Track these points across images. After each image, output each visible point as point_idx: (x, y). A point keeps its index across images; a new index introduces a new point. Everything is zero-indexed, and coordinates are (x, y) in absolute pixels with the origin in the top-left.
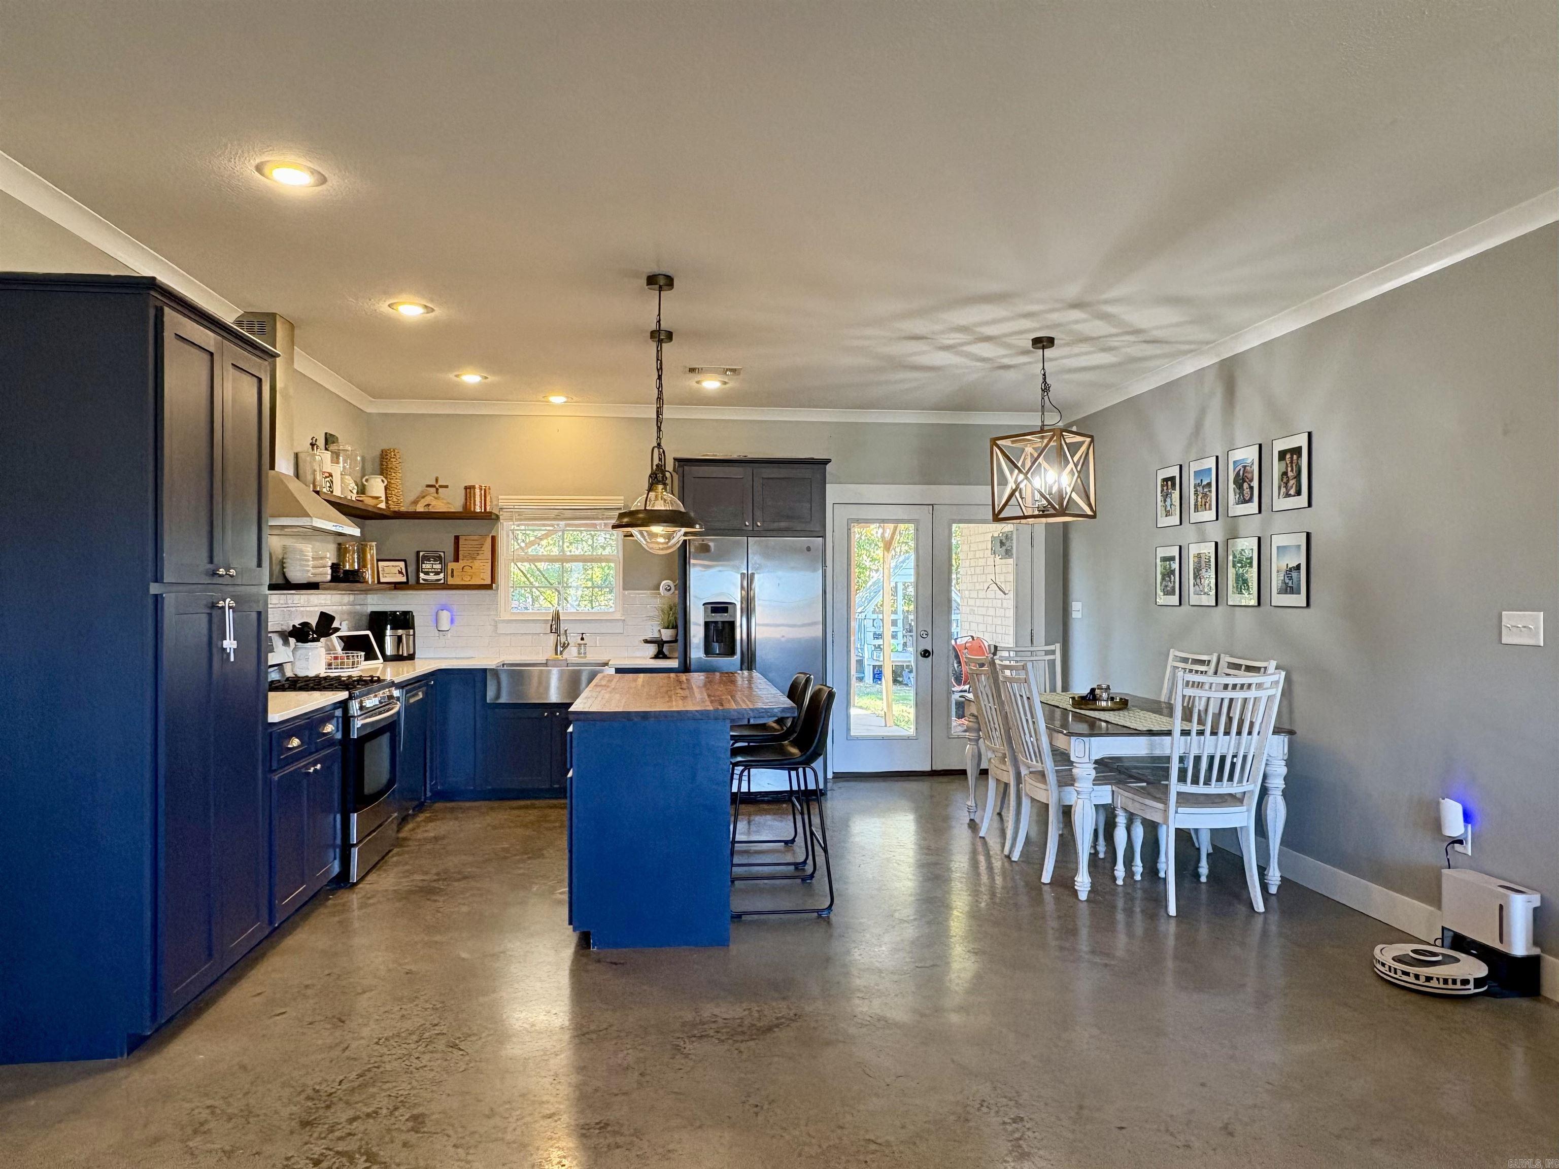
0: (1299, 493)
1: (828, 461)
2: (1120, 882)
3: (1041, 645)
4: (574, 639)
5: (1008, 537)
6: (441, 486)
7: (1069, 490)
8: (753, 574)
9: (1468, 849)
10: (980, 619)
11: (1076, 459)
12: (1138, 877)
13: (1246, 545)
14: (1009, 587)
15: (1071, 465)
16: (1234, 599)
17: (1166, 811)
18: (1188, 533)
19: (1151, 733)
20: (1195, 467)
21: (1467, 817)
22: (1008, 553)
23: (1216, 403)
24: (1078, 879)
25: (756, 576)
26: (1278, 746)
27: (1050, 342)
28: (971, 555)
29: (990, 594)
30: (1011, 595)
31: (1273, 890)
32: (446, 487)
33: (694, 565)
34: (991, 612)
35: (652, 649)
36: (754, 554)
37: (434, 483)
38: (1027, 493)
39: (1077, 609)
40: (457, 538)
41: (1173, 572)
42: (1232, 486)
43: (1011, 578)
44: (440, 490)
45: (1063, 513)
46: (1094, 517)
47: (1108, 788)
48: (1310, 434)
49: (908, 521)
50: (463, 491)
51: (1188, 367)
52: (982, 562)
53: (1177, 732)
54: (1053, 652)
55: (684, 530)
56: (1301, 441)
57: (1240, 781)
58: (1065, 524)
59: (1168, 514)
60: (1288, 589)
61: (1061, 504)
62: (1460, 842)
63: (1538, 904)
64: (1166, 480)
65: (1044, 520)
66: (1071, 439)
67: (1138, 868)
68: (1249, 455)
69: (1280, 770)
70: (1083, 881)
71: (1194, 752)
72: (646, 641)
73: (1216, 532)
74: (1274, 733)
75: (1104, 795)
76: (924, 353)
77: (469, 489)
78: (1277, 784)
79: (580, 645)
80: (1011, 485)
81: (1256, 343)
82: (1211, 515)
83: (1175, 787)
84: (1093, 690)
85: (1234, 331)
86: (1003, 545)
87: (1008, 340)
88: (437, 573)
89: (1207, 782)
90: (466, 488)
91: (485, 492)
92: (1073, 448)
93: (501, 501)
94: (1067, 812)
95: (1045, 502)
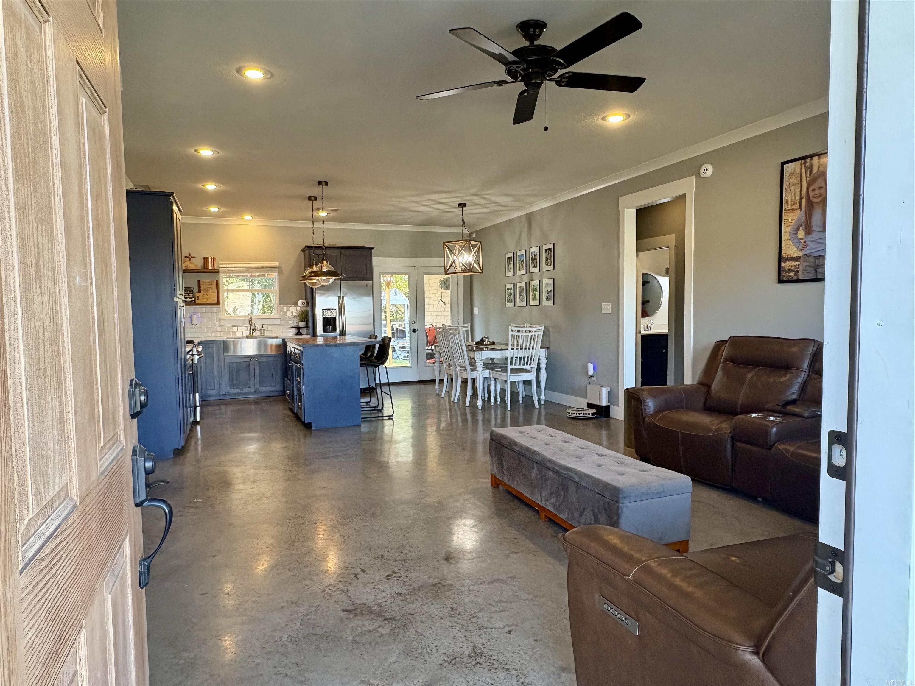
0: (551, 265)
1: (373, 248)
2: (492, 404)
3: (462, 324)
4: (258, 328)
5: (447, 280)
6: (192, 257)
7: (473, 262)
8: (343, 297)
9: (595, 378)
10: (435, 317)
11: (475, 250)
12: (499, 403)
13: (536, 283)
14: (448, 303)
15: (473, 253)
16: (532, 303)
17: (507, 376)
18: (517, 278)
19: (502, 349)
20: (519, 253)
21: (594, 369)
22: (447, 288)
23: (525, 230)
24: (478, 402)
25: (345, 298)
26: (543, 353)
27: (465, 205)
28: (430, 289)
29: (439, 306)
30: (449, 306)
31: (543, 403)
32: (195, 257)
33: (318, 293)
34: (440, 314)
35: (295, 331)
36: (343, 288)
37: (188, 256)
38: (457, 263)
39: (476, 310)
40: (199, 282)
41: (511, 294)
42: (531, 261)
43: (449, 298)
44: (192, 259)
45: (470, 271)
46: (482, 273)
47: (488, 371)
48: (554, 244)
49: (406, 274)
50: (203, 260)
51: (516, 215)
52: (435, 292)
53: (510, 349)
54: (467, 327)
55: (334, 278)
56: (551, 246)
57: (530, 364)
58: (471, 275)
59: (510, 271)
60: (548, 299)
61: (470, 268)
62: (593, 376)
63: (609, 390)
64: (508, 258)
65: (463, 274)
66: (472, 243)
67: (499, 400)
68: (535, 250)
69: (544, 362)
70: (480, 403)
71: (516, 355)
72: (292, 327)
73: (526, 278)
74: (541, 348)
75: (487, 373)
76: (415, 207)
77: (206, 259)
78: (543, 366)
79: (261, 330)
80: (451, 260)
81: (538, 209)
82: (523, 272)
83: (509, 367)
84: (482, 338)
85: (531, 204)
86: (445, 284)
87: (450, 204)
88: (191, 298)
89: (520, 364)
90: (204, 258)
91: (214, 260)
92: (474, 246)
93: (222, 264)
94: (474, 380)
95: (464, 267)
